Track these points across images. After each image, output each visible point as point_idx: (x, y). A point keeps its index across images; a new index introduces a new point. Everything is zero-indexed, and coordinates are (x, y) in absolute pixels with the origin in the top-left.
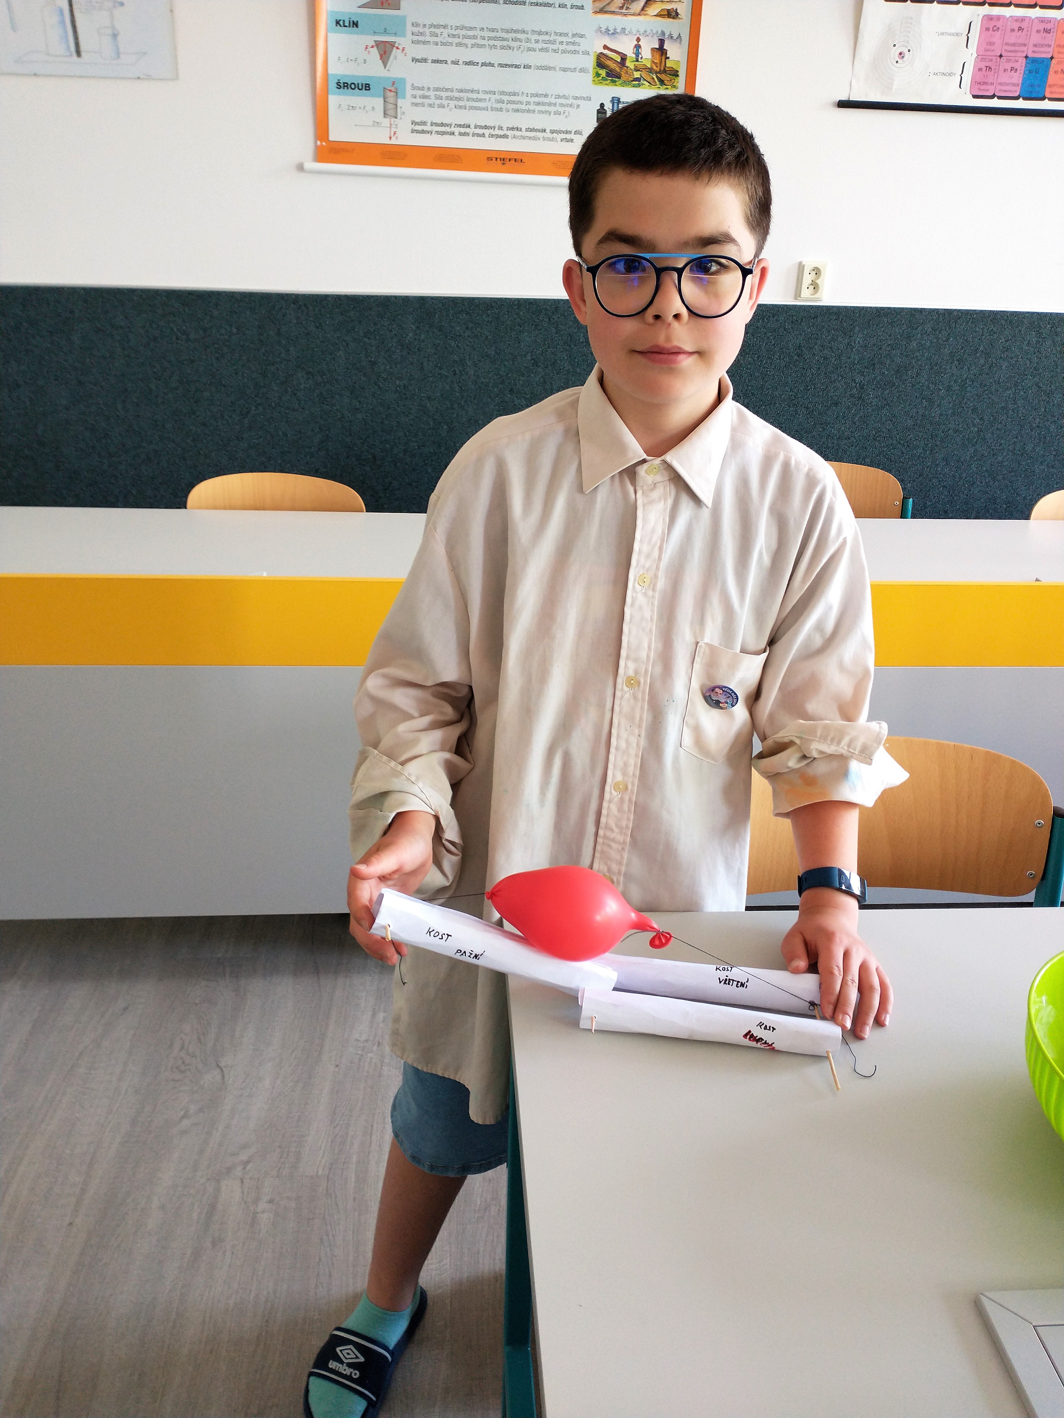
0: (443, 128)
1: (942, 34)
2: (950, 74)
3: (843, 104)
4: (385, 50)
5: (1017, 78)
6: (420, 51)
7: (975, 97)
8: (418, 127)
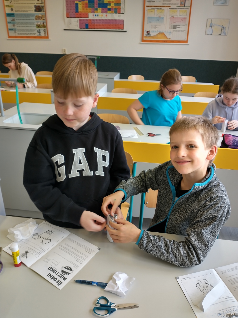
0: (21, 34)
1: (75, 21)
2: (76, 26)
3: (65, 30)
4: (14, 25)
5: (85, 26)
6: (17, 25)
7: (80, 28)
8: (18, 34)
